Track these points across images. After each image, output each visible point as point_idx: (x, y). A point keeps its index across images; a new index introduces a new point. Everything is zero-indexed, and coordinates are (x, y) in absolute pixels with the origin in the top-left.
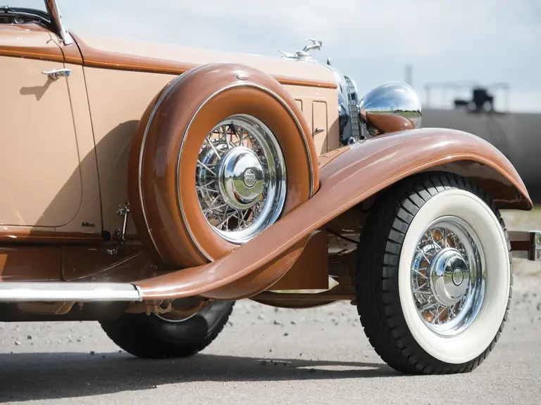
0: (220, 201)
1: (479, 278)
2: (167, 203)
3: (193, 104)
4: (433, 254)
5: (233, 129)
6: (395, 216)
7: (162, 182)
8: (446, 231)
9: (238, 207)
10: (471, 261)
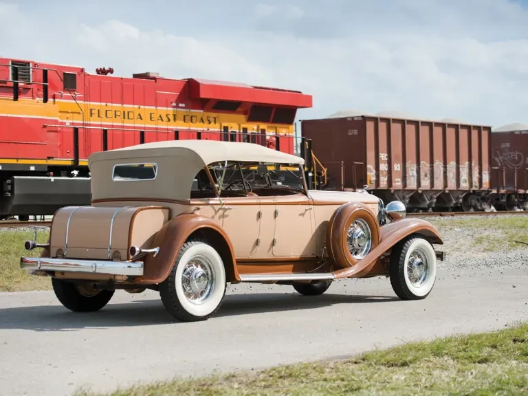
0: (353, 246)
1: (427, 268)
2: (340, 247)
3: (346, 217)
4: (413, 260)
5: (356, 223)
6: (402, 249)
7: (338, 240)
8: (417, 253)
9: (358, 247)
10: (424, 262)
